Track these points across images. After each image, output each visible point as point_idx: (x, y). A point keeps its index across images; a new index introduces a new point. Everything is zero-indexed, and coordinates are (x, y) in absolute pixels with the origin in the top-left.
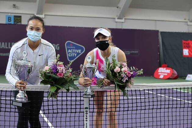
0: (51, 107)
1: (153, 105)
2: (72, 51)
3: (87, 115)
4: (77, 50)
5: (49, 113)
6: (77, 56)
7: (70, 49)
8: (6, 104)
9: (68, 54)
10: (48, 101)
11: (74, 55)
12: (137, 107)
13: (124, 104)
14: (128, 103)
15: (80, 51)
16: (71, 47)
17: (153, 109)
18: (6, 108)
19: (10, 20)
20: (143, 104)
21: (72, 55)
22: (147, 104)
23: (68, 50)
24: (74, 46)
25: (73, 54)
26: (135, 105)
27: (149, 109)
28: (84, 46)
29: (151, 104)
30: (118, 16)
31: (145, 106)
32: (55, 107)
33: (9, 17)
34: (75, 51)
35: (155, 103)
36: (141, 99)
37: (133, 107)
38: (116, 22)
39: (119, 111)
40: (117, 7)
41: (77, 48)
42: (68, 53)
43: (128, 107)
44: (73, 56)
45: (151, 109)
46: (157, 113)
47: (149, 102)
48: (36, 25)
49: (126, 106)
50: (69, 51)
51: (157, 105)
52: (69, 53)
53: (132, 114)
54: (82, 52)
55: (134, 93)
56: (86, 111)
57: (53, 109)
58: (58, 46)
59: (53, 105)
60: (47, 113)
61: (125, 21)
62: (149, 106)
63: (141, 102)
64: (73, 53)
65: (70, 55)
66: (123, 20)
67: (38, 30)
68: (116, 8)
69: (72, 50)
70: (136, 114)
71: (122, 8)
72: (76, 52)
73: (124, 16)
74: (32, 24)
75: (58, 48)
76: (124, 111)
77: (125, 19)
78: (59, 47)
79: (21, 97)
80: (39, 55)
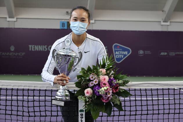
0: (37, 109)
1: (169, 109)
3: (82, 119)
4: (124, 52)
5: (35, 116)
6: (124, 57)
7: (118, 51)
10: (34, 101)
11: (121, 57)
12: (148, 110)
13: (131, 106)
14: (136, 106)
15: (126, 53)
16: (118, 49)
17: (169, 114)
19: (63, 26)
20: (156, 107)
21: (119, 57)
22: (161, 107)
23: (115, 52)
24: (121, 48)
25: (120, 56)
26: (145, 108)
27: (164, 114)
28: (130, 48)
29: (167, 107)
30: (164, 19)
31: (159, 110)
32: (42, 109)
33: (63, 23)
35: (172, 107)
36: (152, 100)
37: (142, 110)
38: (162, 25)
39: (125, 115)
40: (163, 11)
41: (124, 50)
42: (116, 55)
43: (136, 111)
44: (120, 57)
45: (167, 114)
46: (174, 119)
47: (164, 105)
49: (133, 108)
50: (117, 53)
51: (175, 109)
52: (117, 54)
53: (141, 119)
54: (128, 53)
55: (143, 93)
56: (81, 115)
57: (40, 111)
58: (106, 48)
59: (40, 106)
60: (32, 116)
61: (170, 24)
62: (164, 109)
63: (153, 105)
64: (120, 54)
65: (117, 56)
66: (168, 23)
68: (161, 12)
69: (119, 52)
70: (147, 119)
71: (167, 12)
72: (123, 54)
73: (170, 20)
76: (130, 115)
77: (170, 22)
79: (61, 94)
80: (85, 52)
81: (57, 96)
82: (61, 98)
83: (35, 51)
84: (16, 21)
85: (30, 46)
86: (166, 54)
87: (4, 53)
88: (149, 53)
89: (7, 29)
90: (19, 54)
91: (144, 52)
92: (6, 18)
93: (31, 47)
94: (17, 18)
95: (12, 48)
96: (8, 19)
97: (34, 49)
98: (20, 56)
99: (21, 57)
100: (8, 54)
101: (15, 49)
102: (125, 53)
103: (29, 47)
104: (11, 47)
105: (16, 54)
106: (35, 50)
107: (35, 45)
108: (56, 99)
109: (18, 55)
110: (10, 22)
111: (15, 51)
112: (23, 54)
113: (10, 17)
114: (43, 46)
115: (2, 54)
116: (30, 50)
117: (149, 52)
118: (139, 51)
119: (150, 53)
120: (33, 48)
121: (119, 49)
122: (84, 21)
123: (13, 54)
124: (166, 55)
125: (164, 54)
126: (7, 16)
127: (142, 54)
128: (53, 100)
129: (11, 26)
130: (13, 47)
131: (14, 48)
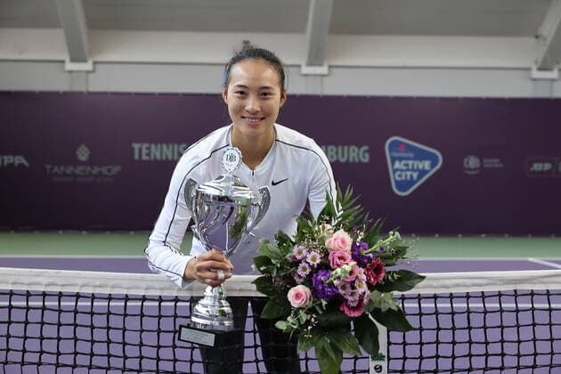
2: (405, 165)
4: (419, 162)
6: (419, 177)
7: (401, 159)
8: (93, 342)
9: (394, 174)
11: (412, 176)
15: (426, 164)
16: (403, 155)
18: (92, 355)
21: (406, 176)
23: (393, 164)
25: (409, 173)
28: (439, 150)
30: (540, 59)
34: (413, 165)
38: (535, 80)
40: (537, 37)
41: (421, 156)
42: (395, 171)
44: (409, 178)
48: (257, 78)
52: (397, 170)
54: (433, 166)
58: (365, 151)
61: (559, 75)
64: (408, 170)
65: (400, 176)
66: (554, 74)
67: (265, 94)
68: (533, 38)
69: (404, 162)
72: (415, 167)
73: (558, 62)
74: (242, 76)
75: (364, 157)
77: (560, 70)
78: (367, 155)
79: (208, 311)
80: (273, 184)
81: (196, 316)
82: (208, 322)
83: (150, 161)
84: (93, 71)
85: (136, 146)
86: (547, 166)
87: (59, 168)
88: (497, 166)
89: (65, 94)
90: (104, 170)
91: (481, 162)
92: (63, 62)
93: (140, 150)
94: (95, 63)
95: (83, 154)
96: (69, 66)
97: (148, 155)
98: (106, 176)
99: (111, 180)
100: (70, 170)
101: (90, 156)
102: (424, 167)
103: (133, 149)
104: (80, 149)
105: (96, 170)
106: (152, 157)
107: (150, 142)
108: (192, 326)
109: (100, 172)
110: (75, 74)
111: (91, 162)
112: (116, 169)
113: (73, 60)
114: (176, 146)
115: (52, 169)
116: (137, 157)
117: (497, 160)
118: (465, 160)
119: (501, 166)
120: (144, 151)
121: (406, 152)
122: (268, 96)
123: (84, 171)
124: (548, 172)
125: (543, 167)
126: (66, 58)
127: (475, 169)
128: (183, 329)
129: (79, 86)
130: (86, 149)
131: (89, 152)
